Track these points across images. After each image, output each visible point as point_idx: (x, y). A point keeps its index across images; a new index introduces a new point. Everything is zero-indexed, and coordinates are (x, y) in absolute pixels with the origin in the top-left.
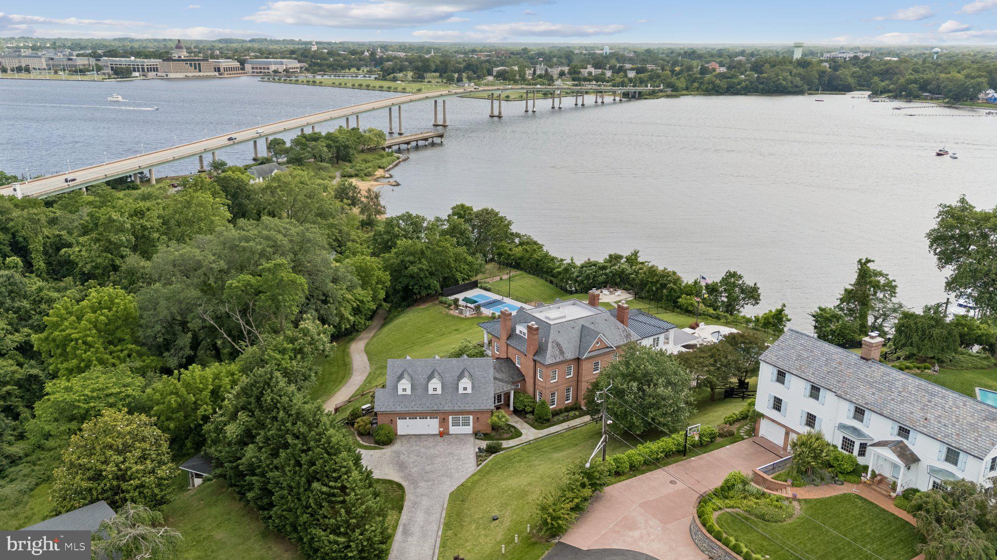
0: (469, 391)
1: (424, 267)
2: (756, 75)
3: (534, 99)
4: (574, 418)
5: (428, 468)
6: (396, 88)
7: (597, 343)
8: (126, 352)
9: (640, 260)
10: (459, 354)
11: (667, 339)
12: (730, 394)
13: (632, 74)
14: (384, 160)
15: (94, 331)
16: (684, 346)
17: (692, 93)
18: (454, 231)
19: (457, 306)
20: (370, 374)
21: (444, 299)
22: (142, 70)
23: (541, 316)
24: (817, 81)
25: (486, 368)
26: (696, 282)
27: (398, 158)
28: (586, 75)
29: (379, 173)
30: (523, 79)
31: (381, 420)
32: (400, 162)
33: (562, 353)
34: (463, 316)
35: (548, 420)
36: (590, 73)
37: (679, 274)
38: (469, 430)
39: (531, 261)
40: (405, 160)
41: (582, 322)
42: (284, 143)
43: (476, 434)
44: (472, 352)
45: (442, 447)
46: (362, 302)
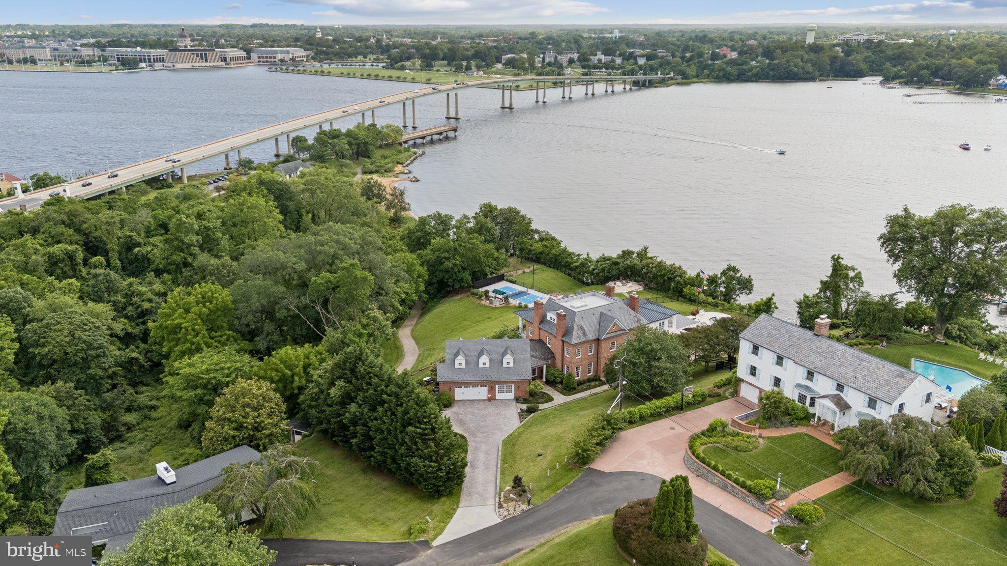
0: (511, 365)
1: (458, 263)
2: (768, 61)
3: (544, 89)
4: (595, 387)
5: (482, 424)
6: (405, 78)
7: (613, 326)
8: (225, 337)
9: (649, 255)
10: (500, 336)
11: (671, 323)
12: (721, 367)
13: (642, 61)
14: (402, 156)
15: (199, 321)
16: (685, 329)
17: (703, 80)
18: (480, 229)
19: (487, 297)
20: (420, 355)
21: (475, 291)
22: (149, 61)
23: (567, 305)
24: (828, 67)
25: (523, 346)
26: (698, 275)
27: (415, 153)
28: (596, 62)
29: (399, 168)
30: (532, 67)
31: (442, 388)
32: (417, 157)
33: (585, 334)
34: (494, 306)
35: (574, 389)
36: (600, 61)
37: (684, 268)
38: (511, 396)
39: (550, 255)
40: (420, 156)
41: (601, 310)
42: (306, 140)
43: (517, 399)
44: (511, 334)
45: (490, 409)
46: (407, 294)
